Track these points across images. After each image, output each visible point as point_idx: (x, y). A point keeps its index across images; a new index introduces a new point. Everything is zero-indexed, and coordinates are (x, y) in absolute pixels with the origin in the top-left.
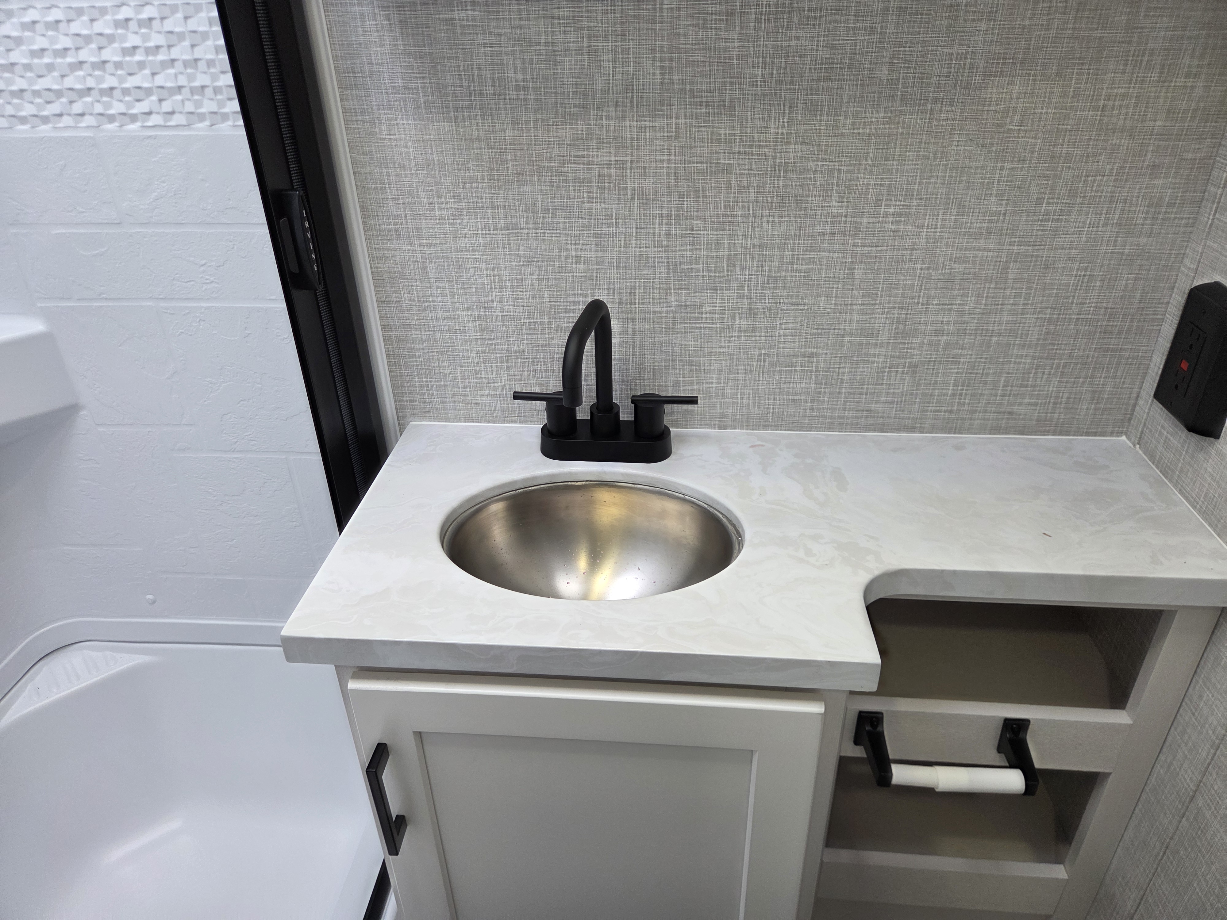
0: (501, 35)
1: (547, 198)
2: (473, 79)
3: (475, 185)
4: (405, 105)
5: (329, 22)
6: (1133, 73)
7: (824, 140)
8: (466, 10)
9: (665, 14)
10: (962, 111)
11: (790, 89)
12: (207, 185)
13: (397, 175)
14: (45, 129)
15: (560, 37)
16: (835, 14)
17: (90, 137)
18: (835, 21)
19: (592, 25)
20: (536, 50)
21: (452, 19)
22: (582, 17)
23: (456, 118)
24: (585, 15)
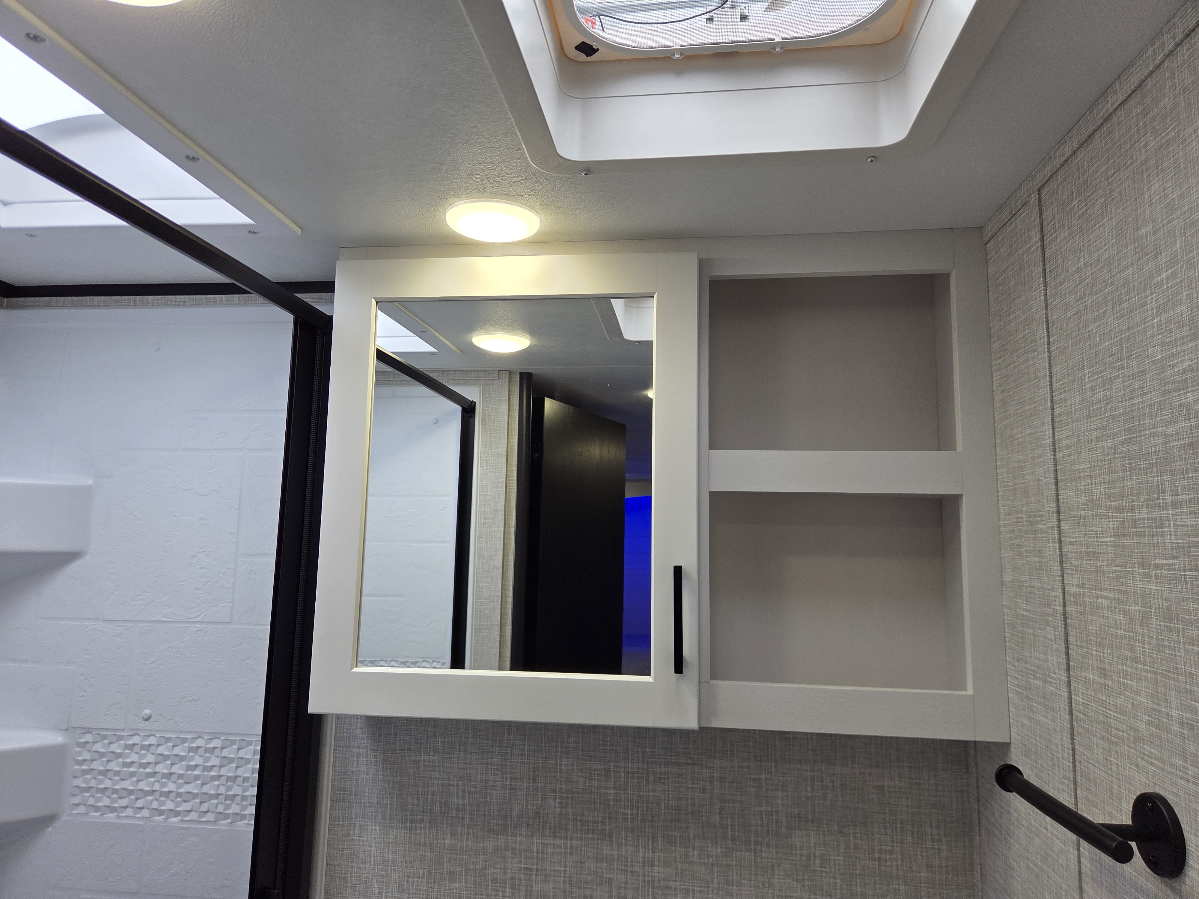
0: (450, 773)
1: (470, 894)
2: (427, 801)
3: (416, 879)
4: (375, 816)
5: (335, 757)
6: (893, 835)
7: (679, 865)
8: (429, 755)
9: (563, 768)
10: (777, 853)
11: (651, 825)
12: (213, 867)
13: (358, 868)
14: (111, 817)
15: (491, 778)
16: (678, 778)
17: (140, 825)
18: (679, 782)
19: (513, 771)
20: (473, 785)
21: (419, 761)
22: (507, 765)
23: (410, 827)
24: (509, 764)
